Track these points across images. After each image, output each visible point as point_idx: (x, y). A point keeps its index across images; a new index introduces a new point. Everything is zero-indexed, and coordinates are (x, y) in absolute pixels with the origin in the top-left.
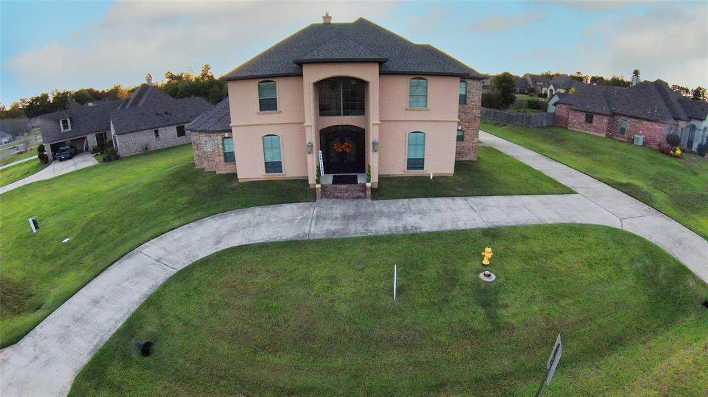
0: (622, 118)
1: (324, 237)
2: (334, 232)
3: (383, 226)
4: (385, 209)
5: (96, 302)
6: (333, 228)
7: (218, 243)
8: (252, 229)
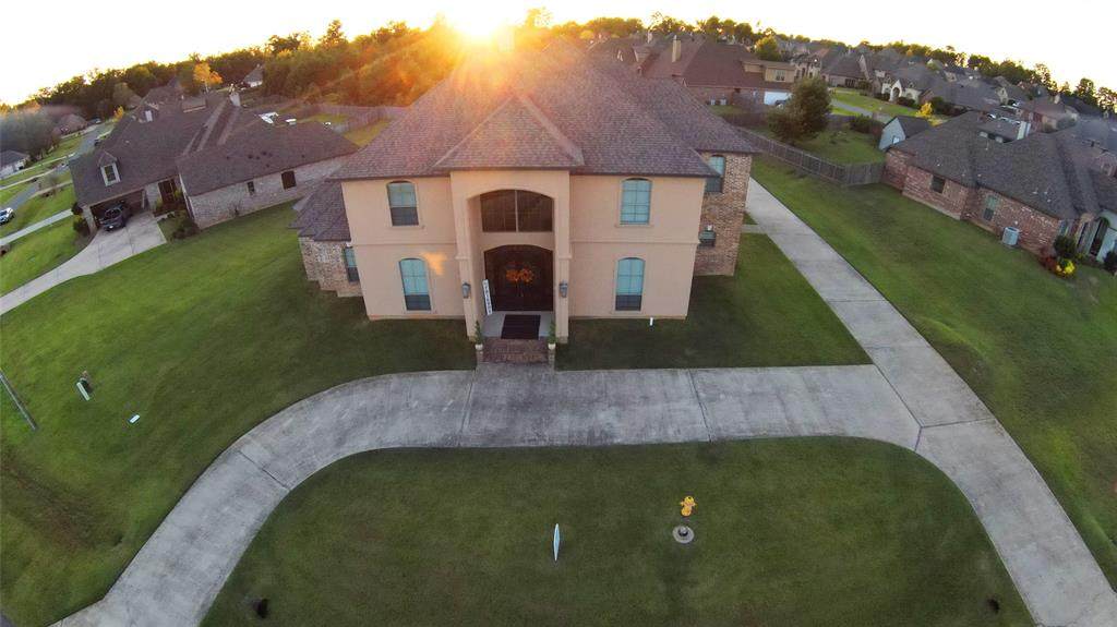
0: (991, 193)
1: (478, 444)
2: (494, 436)
3: (563, 428)
4: (571, 392)
5: (192, 537)
6: (494, 427)
7: (340, 442)
8: (384, 420)
